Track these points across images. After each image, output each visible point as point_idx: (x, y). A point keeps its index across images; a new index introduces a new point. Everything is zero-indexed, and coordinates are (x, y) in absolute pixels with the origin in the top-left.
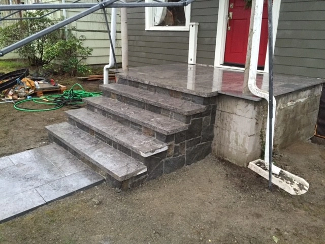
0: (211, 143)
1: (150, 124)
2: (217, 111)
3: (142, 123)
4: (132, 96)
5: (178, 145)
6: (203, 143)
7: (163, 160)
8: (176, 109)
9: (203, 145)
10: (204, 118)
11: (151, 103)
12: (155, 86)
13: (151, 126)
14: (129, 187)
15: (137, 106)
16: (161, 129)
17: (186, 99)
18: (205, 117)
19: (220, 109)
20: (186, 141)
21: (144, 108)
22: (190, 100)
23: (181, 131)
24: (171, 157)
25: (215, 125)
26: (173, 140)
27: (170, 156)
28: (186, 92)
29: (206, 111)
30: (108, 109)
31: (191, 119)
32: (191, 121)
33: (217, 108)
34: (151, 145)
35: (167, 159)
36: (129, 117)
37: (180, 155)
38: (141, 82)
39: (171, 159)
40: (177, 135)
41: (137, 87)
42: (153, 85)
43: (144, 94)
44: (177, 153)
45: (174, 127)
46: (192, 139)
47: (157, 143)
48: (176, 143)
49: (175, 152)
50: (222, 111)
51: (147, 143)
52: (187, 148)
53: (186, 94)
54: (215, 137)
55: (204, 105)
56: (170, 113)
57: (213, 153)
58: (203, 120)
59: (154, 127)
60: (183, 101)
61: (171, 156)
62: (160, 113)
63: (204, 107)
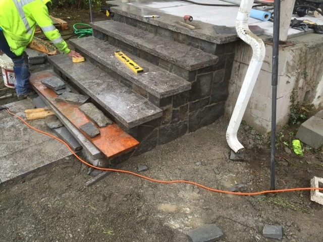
0: (224, 103)
1: (140, 80)
2: (234, 62)
3: (132, 78)
4: (125, 39)
5: (178, 108)
6: (213, 104)
7: (157, 129)
8: (176, 61)
9: (213, 106)
10: (214, 73)
11: (146, 50)
12: (155, 26)
13: (142, 84)
14: (110, 163)
15: (131, 52)
16: (153, 90)
17: (193, 46)
18: (216, 72)
19: (239, 60)
20: (188, 103)
21: (139, 56)
22: (197, 47)
23: (181, 92)
24: (168, 125)
25: (230, 81)
26: (170, 103)
27: (166, 123)
28: (194, 36)
29: (218, 63)
30: (94, 56)
31: (197, 75)
32: (196, 77)
33: (235, 59)
34: (139, 111)
35: (162, 126)
36: (117, 69)
37: (180, 121)
38: (138, 19)
39: (168, 127)
40: (175, 98)
41: (135, 26)
42: (153, 24)
43: (141, 37)
44: (176, 119)
45: (172, 86)
46: (197, 101)
47: (148, 108)
48: (175, 106)
49: (173, 117)
50: (240, 63)
51: (135, 107)
52: (190, 112)
53: (193, 38)
54: (230, 96)
55: (216, 54)
56: (170, 66)
57: (225, 115)
58: (214, 76)
59: (145, 86)
60: (189, 48)
61: (168, 122)
62: (157, 65)
63: (215, 57)
